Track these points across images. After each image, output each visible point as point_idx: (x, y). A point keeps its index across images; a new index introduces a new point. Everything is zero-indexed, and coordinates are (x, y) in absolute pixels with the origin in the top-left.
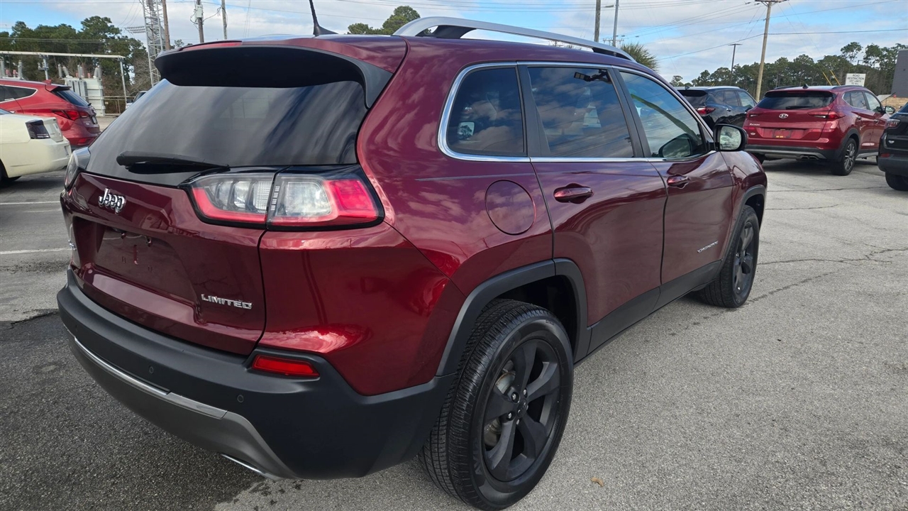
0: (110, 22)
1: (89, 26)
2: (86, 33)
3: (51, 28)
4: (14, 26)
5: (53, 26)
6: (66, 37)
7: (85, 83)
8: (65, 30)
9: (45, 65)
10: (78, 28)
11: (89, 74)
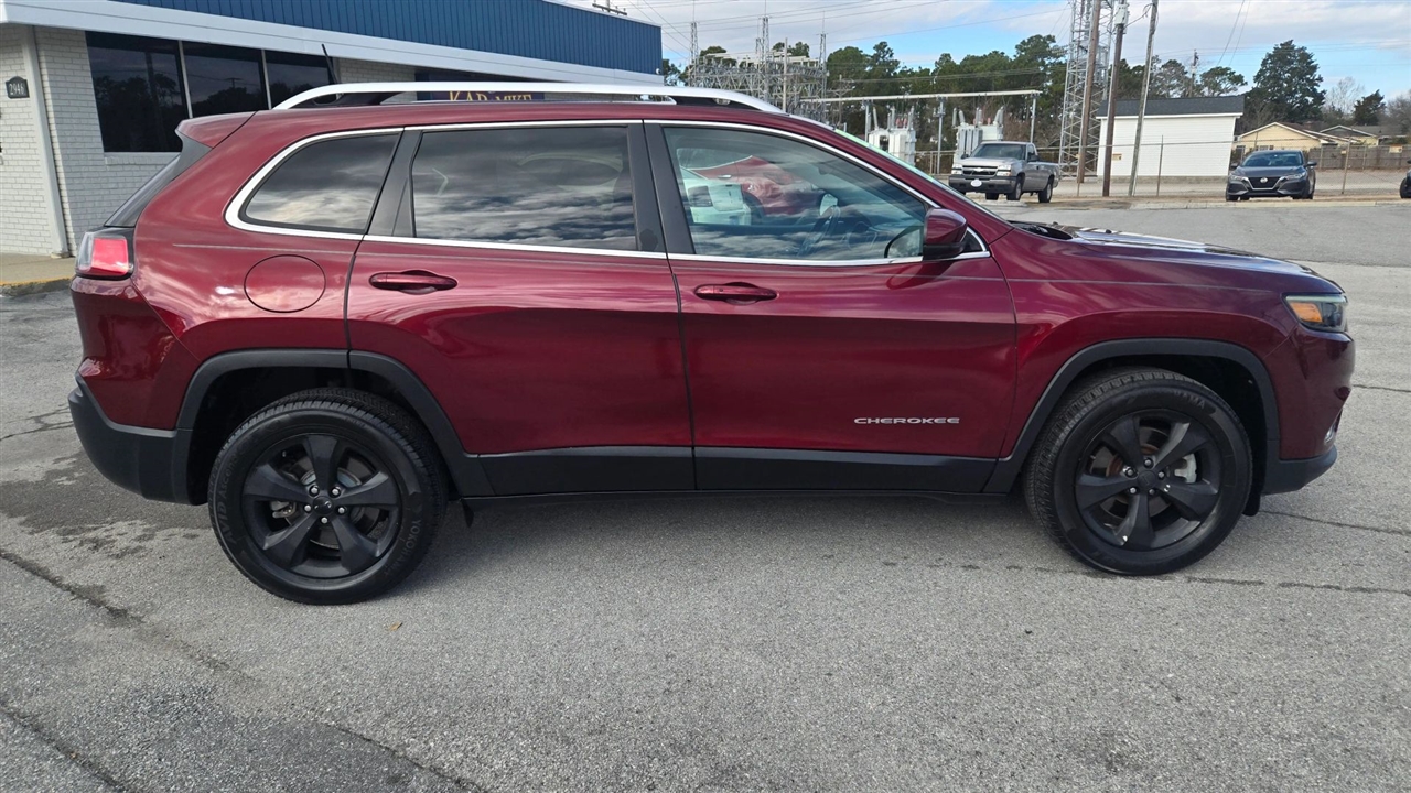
0: (1054, 41)
1: (1025, 50)
2: (1019, 60)
3: (977, 58)
4: (938, 60)
5: (981, 55)
6: (993, 69)
7: (981, 132)
8: (996, 59)
9: (941, 110)
10: (1011, 54)
11: (989, 120)
